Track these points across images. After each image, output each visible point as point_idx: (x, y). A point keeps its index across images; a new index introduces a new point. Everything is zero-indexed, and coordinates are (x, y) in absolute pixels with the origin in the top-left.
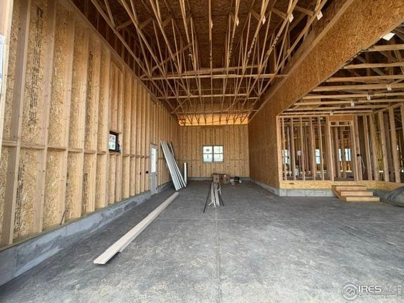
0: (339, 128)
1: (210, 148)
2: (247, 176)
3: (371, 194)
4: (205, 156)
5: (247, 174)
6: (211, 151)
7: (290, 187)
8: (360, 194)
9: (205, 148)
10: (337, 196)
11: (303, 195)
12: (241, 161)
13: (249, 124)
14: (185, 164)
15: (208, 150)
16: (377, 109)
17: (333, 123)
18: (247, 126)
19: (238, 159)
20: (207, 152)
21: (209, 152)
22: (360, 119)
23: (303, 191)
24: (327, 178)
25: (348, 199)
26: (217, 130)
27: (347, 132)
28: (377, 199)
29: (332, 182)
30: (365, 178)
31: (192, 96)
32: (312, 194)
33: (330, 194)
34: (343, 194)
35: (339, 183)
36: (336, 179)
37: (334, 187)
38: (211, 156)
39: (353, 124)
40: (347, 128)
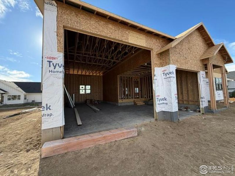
0: (135, 81)
1: (84, 86)
2: (102, 100)
3: (143, 102)
4: (81, 91)
5: (102, 99)
6: (84, 88)
7: (122, 102)
8: (141, 102)
9: (81, 86)
10: (135, 104)
11: (125, 105)
12: (99, 93)
13: (103, 76)
14: (74, 95)
15: (82, 87)
16: (144, 76)
17: (134, 80)
18: (102, 77)
19: (98, 92)
20: (82, 89)
21: (83, 89)
22: (141, 79)
23: (125, 103)
24: (132, 98)
25: (138, 104)
26: (88, 77)
27: (137, 83)
28: (144, 104)
29: (134, 99)
30: (142, 98)
31: (82, 62)
32: (128, 104)
33: (133, 104)
34: (137, 103)
35: (136, 99)
36: (135, 98)
37: (134, 101)
38: (84, 91)
39: (139, 80)
40: (137, 81)
